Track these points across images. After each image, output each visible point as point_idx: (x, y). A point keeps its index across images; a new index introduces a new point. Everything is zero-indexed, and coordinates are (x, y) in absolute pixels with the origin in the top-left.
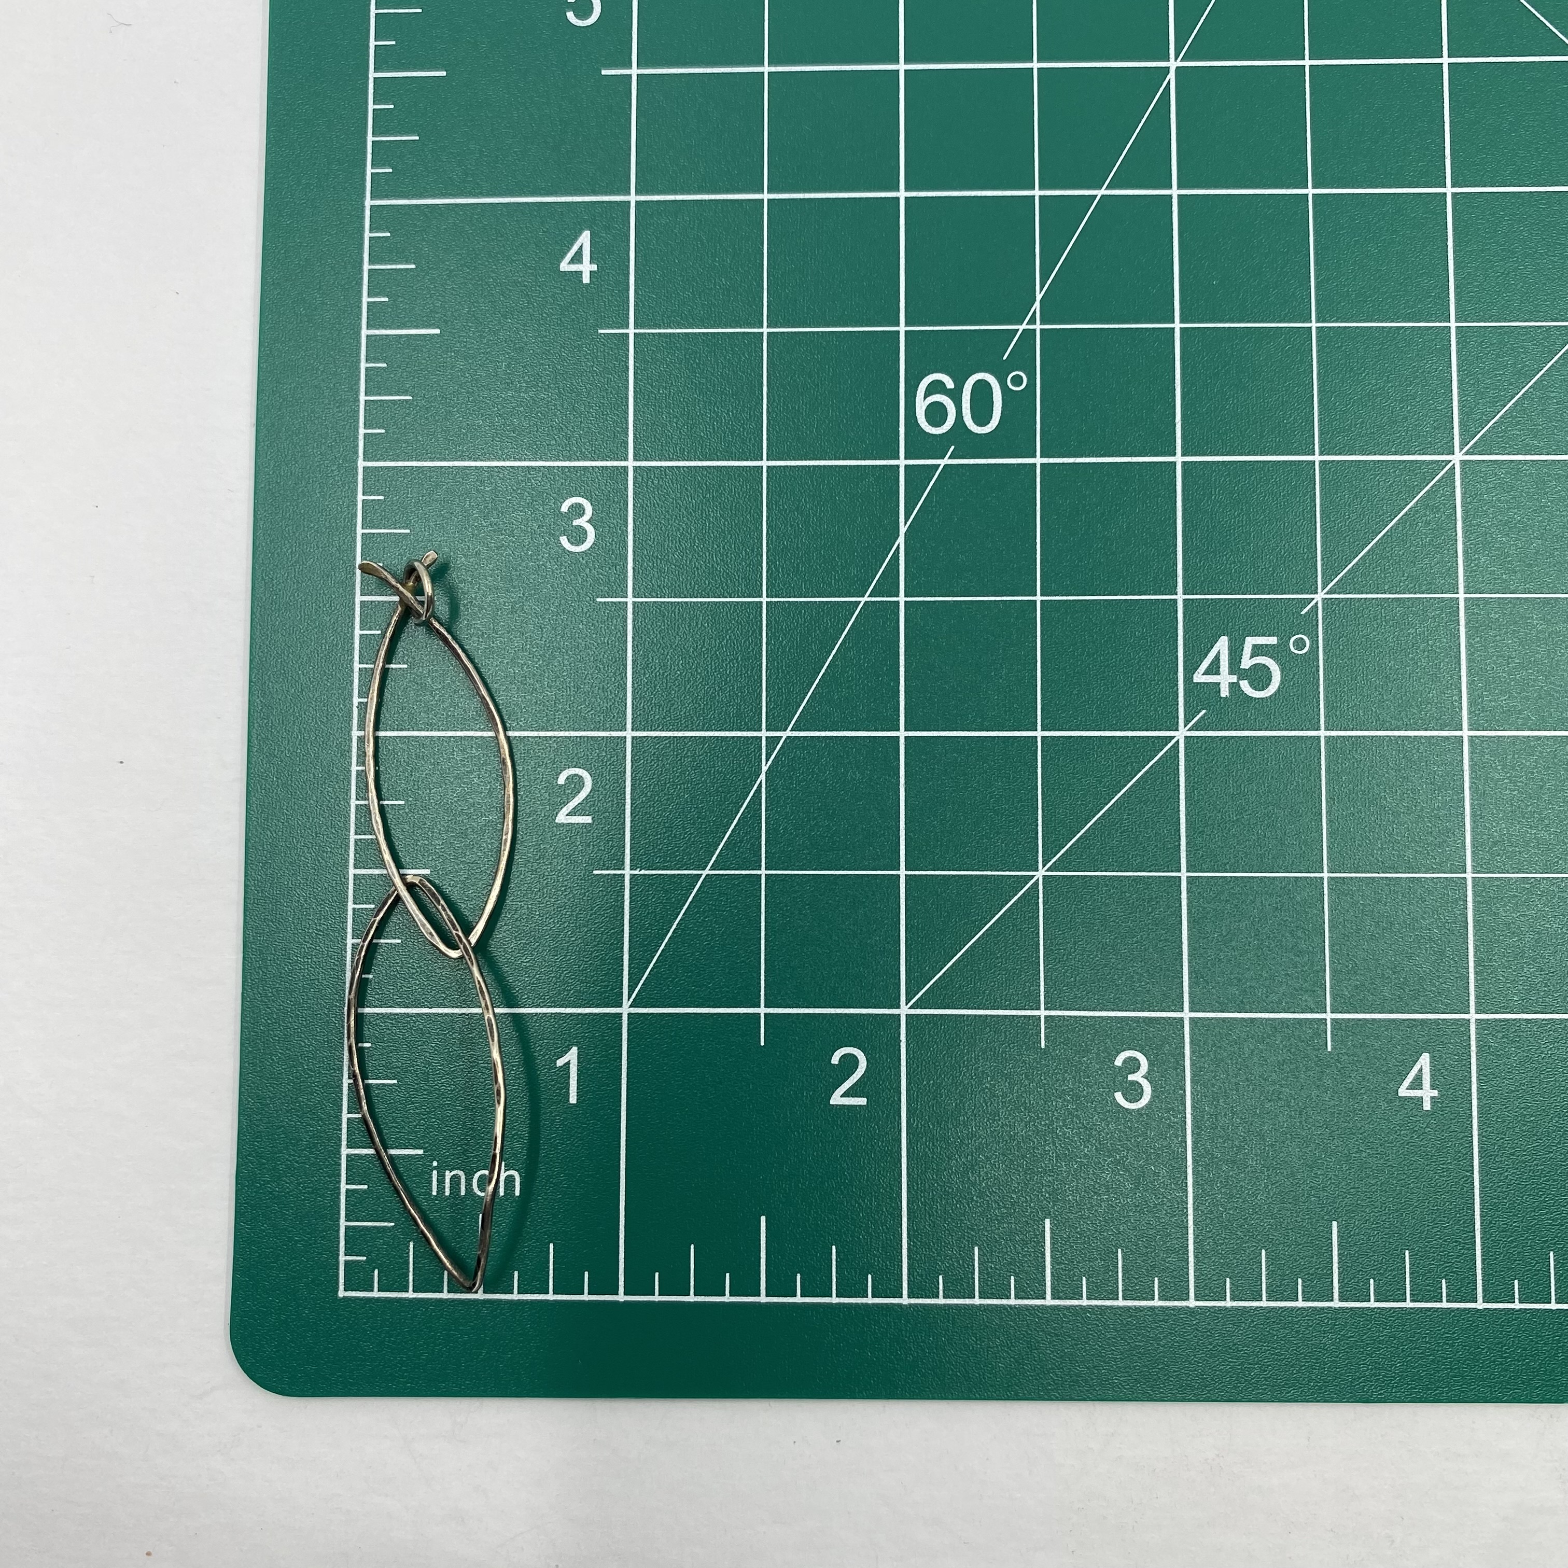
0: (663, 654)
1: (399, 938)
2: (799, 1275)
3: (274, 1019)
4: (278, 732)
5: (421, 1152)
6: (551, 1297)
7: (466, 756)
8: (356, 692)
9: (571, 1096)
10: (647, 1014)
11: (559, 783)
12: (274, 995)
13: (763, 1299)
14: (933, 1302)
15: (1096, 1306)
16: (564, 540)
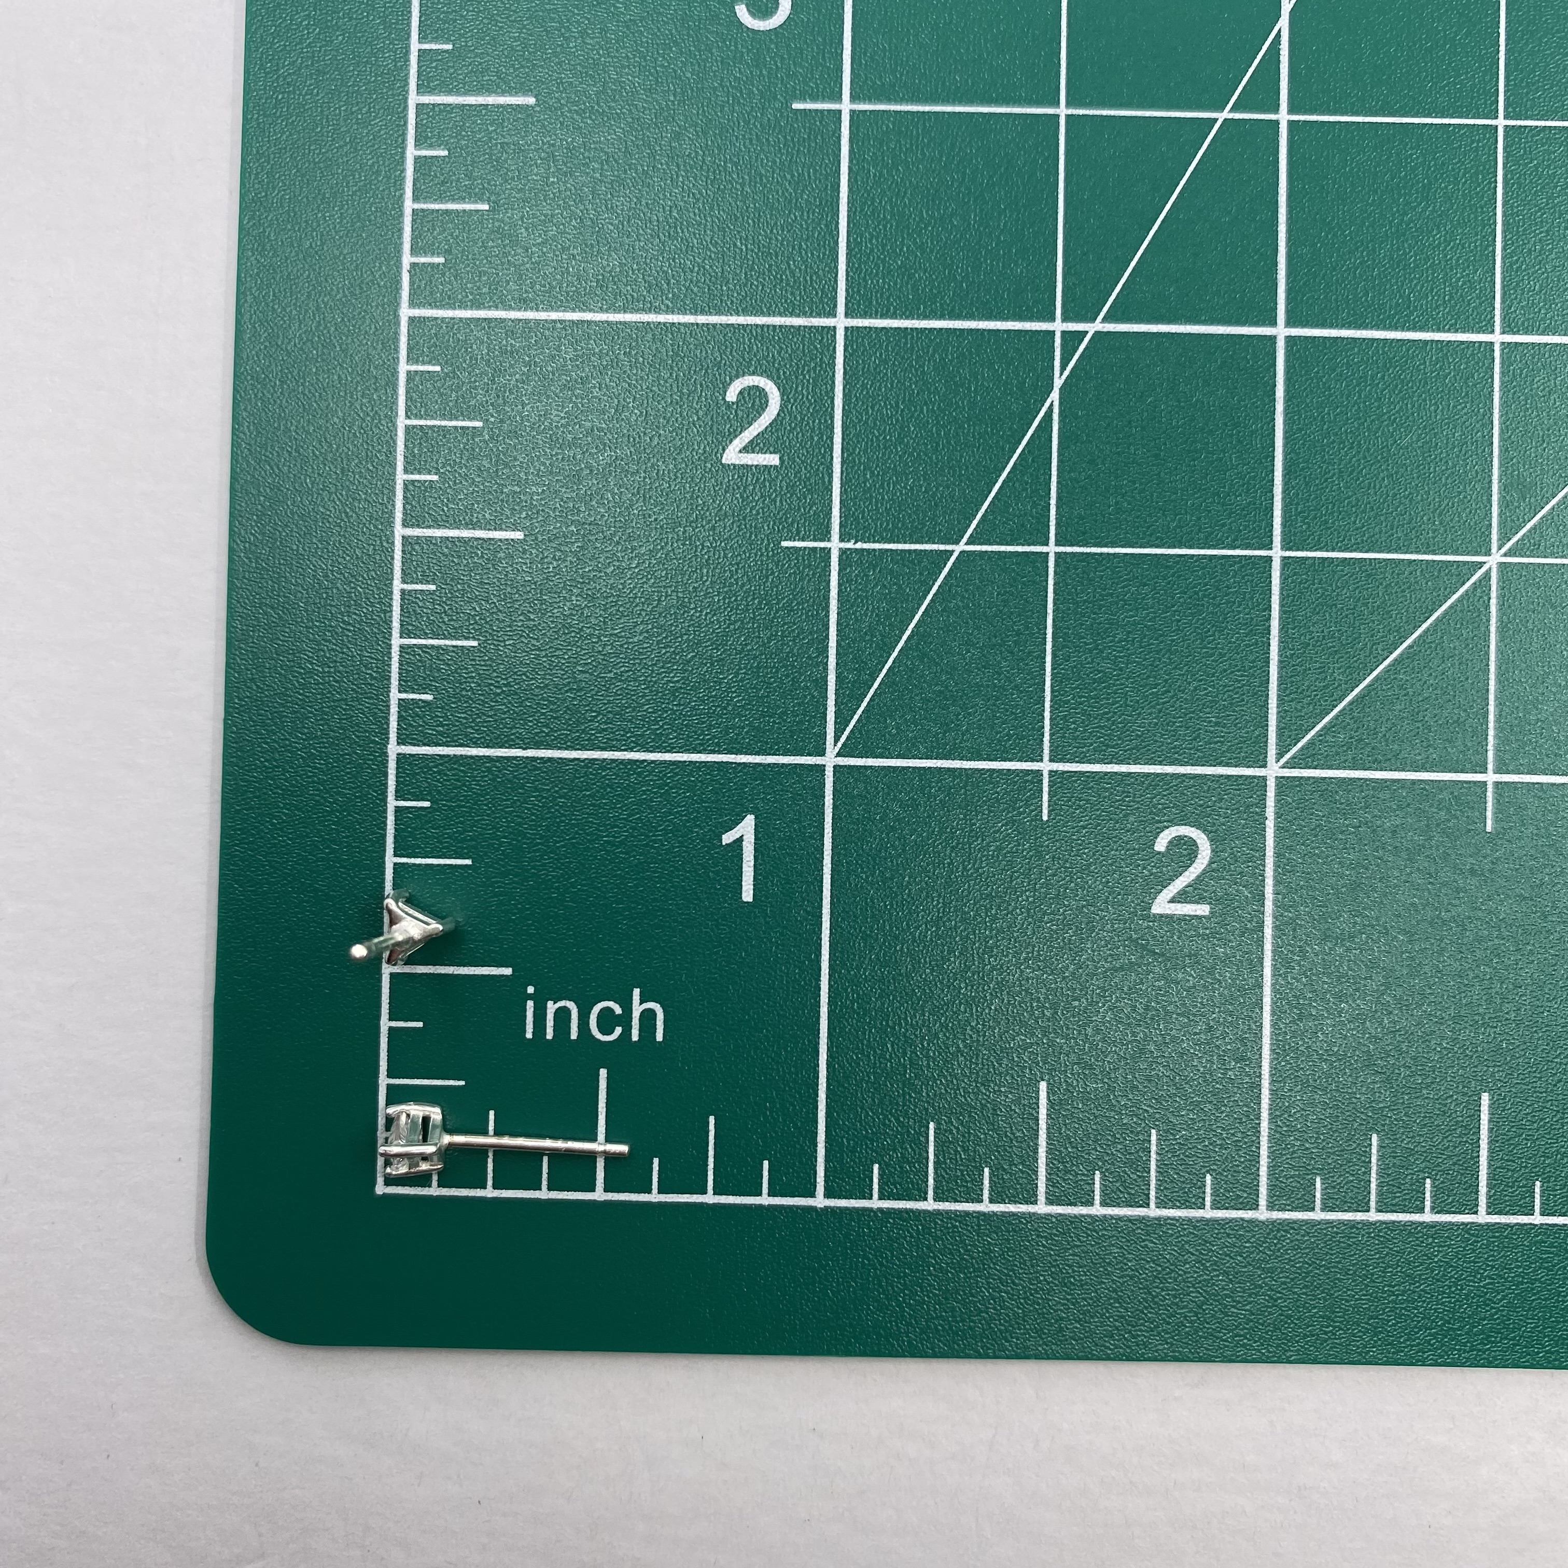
0: (898, 195)
1: (474, 639)
2: (1097, 1172)
3: (276, 760)
4: (284, 309)
5: (508, 971)
6: (710, 1198)
7: (580, 353)
8: (407, 247)
9: (744, 889)
10: (865, 767)
11: (728, 399)
12: (276, 724)
13: (1042, 1208)
14: (1305, 1217)
15: (1556, 1225)
16: (742, 11)
